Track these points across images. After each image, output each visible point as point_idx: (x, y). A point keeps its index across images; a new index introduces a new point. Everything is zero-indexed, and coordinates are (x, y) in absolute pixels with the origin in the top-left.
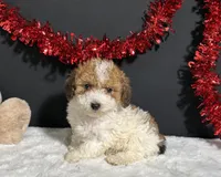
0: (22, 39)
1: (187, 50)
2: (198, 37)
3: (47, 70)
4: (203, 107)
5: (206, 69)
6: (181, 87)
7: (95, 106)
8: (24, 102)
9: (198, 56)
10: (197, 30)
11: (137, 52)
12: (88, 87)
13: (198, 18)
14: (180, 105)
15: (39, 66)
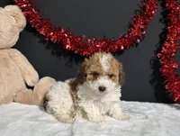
1: (156, 46)
2: (163, 38)
3: (67, 60)
4: (166, 83)
6: (152, 71)
7: (102, 89)
9: (164, 50)
10: (163, 33)
11: (125, 48)
13: (163, 26)
14: (151, 82)
15: (62, 57)
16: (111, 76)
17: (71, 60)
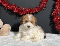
0: (9, 9)
1: (51, 10)
2: (54, 7)
4: (56, 25)
5: (56, 15)
6: (50, 20)
7: (29, 27)
8: (9, 25)
9: (54, 12)
10: (54, 5)
11: (38, 11)
12: (26, 22)
13: (54, 2)
14: (50, 25)
15: (13, 15)
16: (32, 22)
17: (16, 16)
